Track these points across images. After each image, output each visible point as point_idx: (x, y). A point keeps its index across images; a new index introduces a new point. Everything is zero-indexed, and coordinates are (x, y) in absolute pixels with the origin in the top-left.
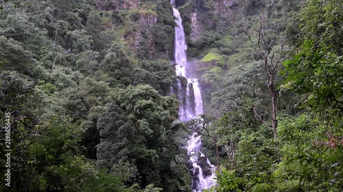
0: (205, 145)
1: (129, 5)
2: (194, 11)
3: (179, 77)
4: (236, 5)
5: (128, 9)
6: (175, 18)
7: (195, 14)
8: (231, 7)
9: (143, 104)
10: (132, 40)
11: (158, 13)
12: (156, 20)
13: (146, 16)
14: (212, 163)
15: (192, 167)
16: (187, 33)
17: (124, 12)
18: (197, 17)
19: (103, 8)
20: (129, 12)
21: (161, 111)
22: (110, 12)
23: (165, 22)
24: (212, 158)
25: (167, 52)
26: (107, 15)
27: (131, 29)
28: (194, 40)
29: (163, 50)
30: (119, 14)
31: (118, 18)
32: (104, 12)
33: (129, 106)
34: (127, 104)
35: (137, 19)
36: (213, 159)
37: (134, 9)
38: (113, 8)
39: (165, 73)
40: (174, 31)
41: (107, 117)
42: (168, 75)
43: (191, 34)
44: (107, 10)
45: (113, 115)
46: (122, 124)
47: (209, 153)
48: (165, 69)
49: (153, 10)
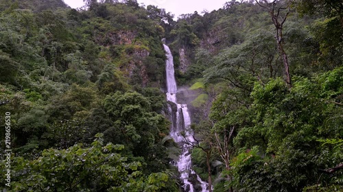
0: (194, 163)
1: (125, 41)
2: (182, 48)
3: (169, 102)
4: (218, 42)
5: (124, 44)
6: (165, 52)
7: (183, 50)
8: (214, 44)
9: (130, 109)
10: (127, 70)
11: (150, 48)
12: (148, 54)
13: (140, 50)
14: (202, 180)
15: (183, 184)
16: (176, 66)
17: (119, 47)
18: (185, 52)
19: (101, 44)
20: (125, 47)
21: (150, 117)
22: (108, 47)
23: (157, 56)
24: (202, 175)
25: (159, 82)
26: (105, 50)
27: (126, 60)
28: (182, 72)
29: (155, 80)
30: (116, 48)
31: (115, 52)
32: (102, 47)
33: (116, 111)
34: (114, 111)
35: (131, 53)
36: (204, 175)
37: (129, 45)
38: (111, 44)
39: (156, 98)
40: (165, 63)
41: (91, 121)
42: (160, 100)
43: (180, 67)
44: (105, 45)
45: (97, 119)
46: (106, 128)
47: (199, 170)
48: (157, 95)
49: (146, 45)
